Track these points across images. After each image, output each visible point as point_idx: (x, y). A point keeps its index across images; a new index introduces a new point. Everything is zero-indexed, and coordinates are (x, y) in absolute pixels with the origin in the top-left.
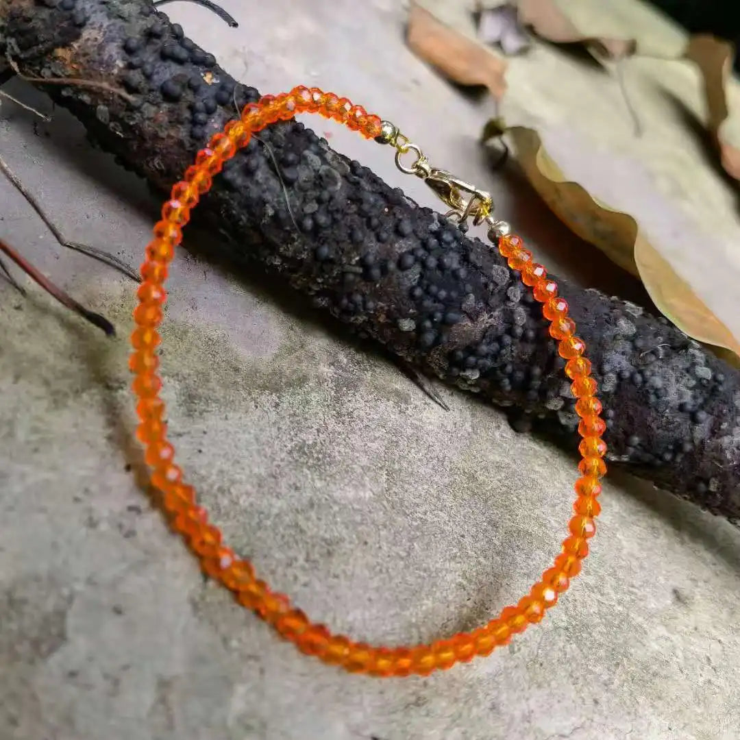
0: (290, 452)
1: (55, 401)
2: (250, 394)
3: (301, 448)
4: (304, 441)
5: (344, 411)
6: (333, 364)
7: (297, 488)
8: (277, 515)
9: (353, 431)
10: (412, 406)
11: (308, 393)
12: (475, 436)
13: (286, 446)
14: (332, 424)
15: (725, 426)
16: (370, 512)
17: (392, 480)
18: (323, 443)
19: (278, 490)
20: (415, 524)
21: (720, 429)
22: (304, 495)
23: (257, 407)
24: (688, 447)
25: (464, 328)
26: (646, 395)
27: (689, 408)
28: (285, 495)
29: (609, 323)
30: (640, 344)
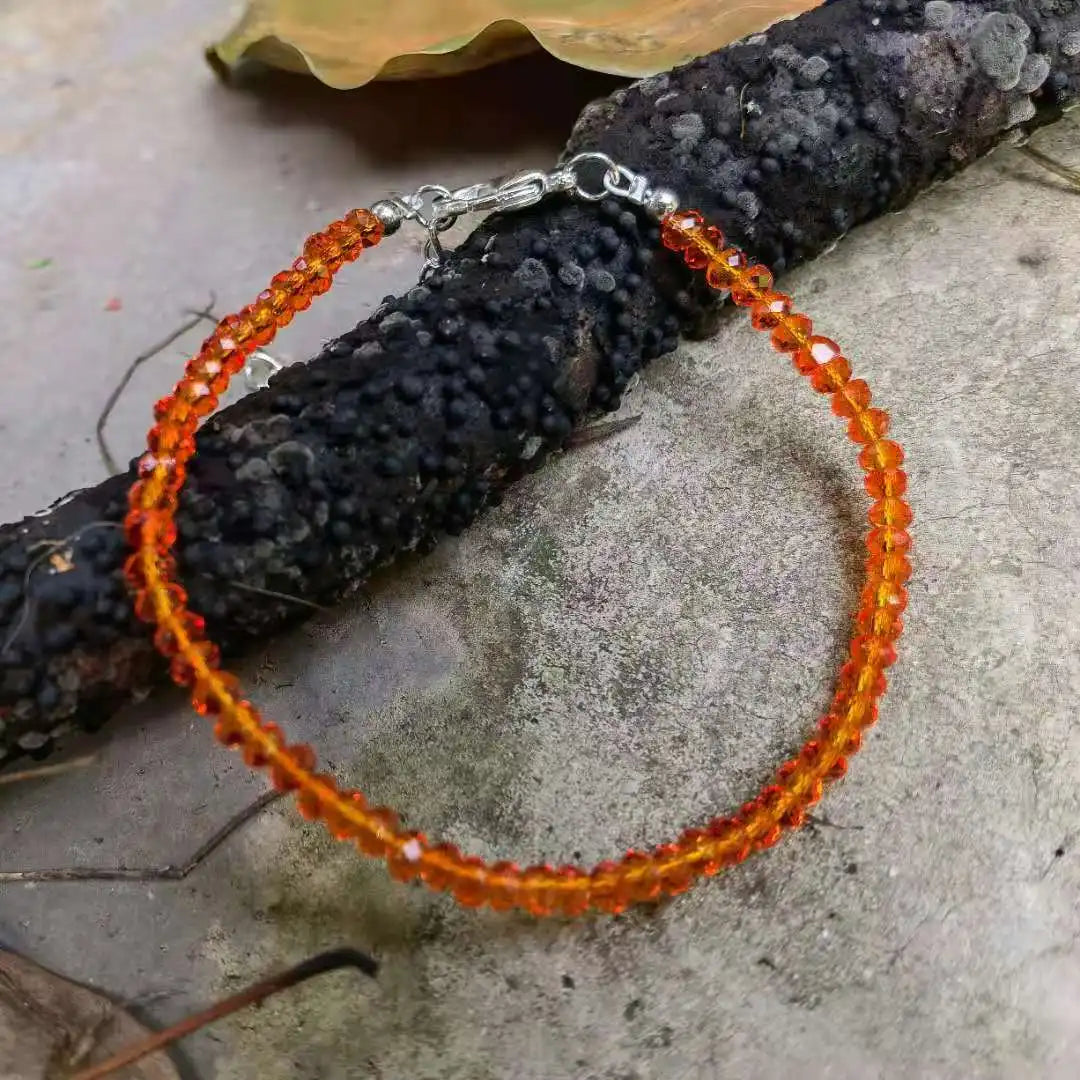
0: (623, 713)
1: (430, 1033)
2: (511, 719)
3: (623, 695)
4: (612, 680)
5: (586, 587)
6: (507, 556)
7: (682, 740)
8: (713, 797)
9: (623, 594)
10: (613, 475)
11: (539, 627)
12: (693, 408)
13: (611, 714)
14: (602, 618)
15: (903, 93)
16: (753, 650)
17: (717, 583)
18: (623, 652)
19: (675, 772)
20: (793, 592)
21: (902, 101)
22: (696, 734)
23: (535, 721)
24: (894, 155)
25: (577, 370)
26: (798, 168)
27: (850, 122)
28: (687, 765)
29: (668, 149)
30: (724, 127)
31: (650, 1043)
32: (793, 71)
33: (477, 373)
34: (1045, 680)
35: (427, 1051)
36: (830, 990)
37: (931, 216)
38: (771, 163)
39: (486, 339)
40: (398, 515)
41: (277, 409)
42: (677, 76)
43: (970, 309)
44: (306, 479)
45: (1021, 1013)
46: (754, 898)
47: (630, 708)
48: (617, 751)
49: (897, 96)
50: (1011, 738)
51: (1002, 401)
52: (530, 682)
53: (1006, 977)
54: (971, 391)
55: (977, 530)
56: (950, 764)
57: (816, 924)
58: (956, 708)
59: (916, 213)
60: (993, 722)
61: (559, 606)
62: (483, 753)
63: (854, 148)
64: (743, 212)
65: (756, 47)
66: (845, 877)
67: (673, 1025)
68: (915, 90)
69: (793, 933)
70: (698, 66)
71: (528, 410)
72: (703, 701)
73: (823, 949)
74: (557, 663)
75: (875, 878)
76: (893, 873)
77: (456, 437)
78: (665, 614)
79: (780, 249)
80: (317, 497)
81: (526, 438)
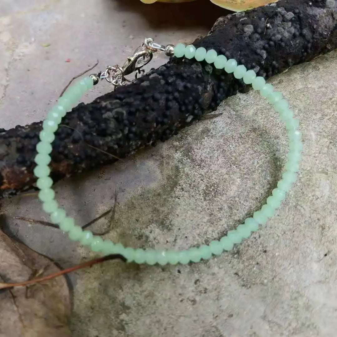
0: (205, 199)
2: (172, 197)
3: (206, 194)
4: (203, 189)
5: (199, 162)
6: (177, 150)
7: (221, 209)
9: (210, 165)
10: (212, 130)
11: (184, 171)
12: (238, 113)
13: (201, 199)
14: (203, 172)
15: (315, 26)
16: (246, 186)
18: (208, 182)
19: (218, 218)
20: (260, 171)
21: (315, 29)
22: (225, 208)
23: (179, 198)
24: (310, 45)
25: (206, 97)
26: (280, 45)
27: (297, 33)
28: (221, 216)
29: (242, 35)
30: (259, 30)
31: (201, 292)
32: (283, 16)
33: (177, 94)
34: (329, 206)
35: (137, 286)
36: (254, 284)
37: (318, 65)
38: (272, 43)
39: (181, 85)
40: (148, 134)
41: (117, 98)
42: (247, 13)
43: (324, 94)
44: (123, 120)
45: (307, 298)
46: (235, 256)
47: (207, 198)
48: (202, 210)
49: (313, 27)
50: (317, 221)
51: (330, 123)
52: (179, 187)
53: (305, 287)
54: (321, 119)
55: (316, 160)
56: (298, 226)
57: (253, 265)
58: (302, 210)
59: (313, 63)
60: (312, 216)
61: (190, 166)
62: (163, 205)
63: (298, 41)
64: (262, 57)
65: (273, 7)
66: (263, 254)
67: (207, 288)
68: (319, 26)
69: (245, 267)
70: (254, 11)
71: (190, 107)
72: (229, 199)
73: (254, 272)
74: (188, 183)
75: (271, 255)
76: (277, 254)
77: (168, 113)
78: (221, 173)
79: (271, 69)
80: (125, 126)
81: (188, 116)
